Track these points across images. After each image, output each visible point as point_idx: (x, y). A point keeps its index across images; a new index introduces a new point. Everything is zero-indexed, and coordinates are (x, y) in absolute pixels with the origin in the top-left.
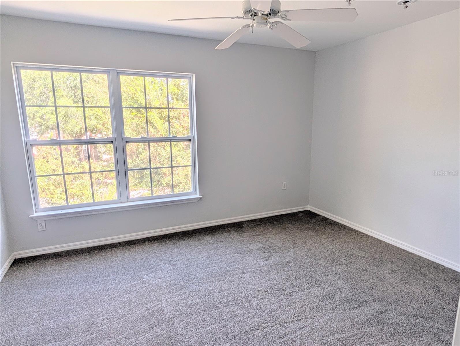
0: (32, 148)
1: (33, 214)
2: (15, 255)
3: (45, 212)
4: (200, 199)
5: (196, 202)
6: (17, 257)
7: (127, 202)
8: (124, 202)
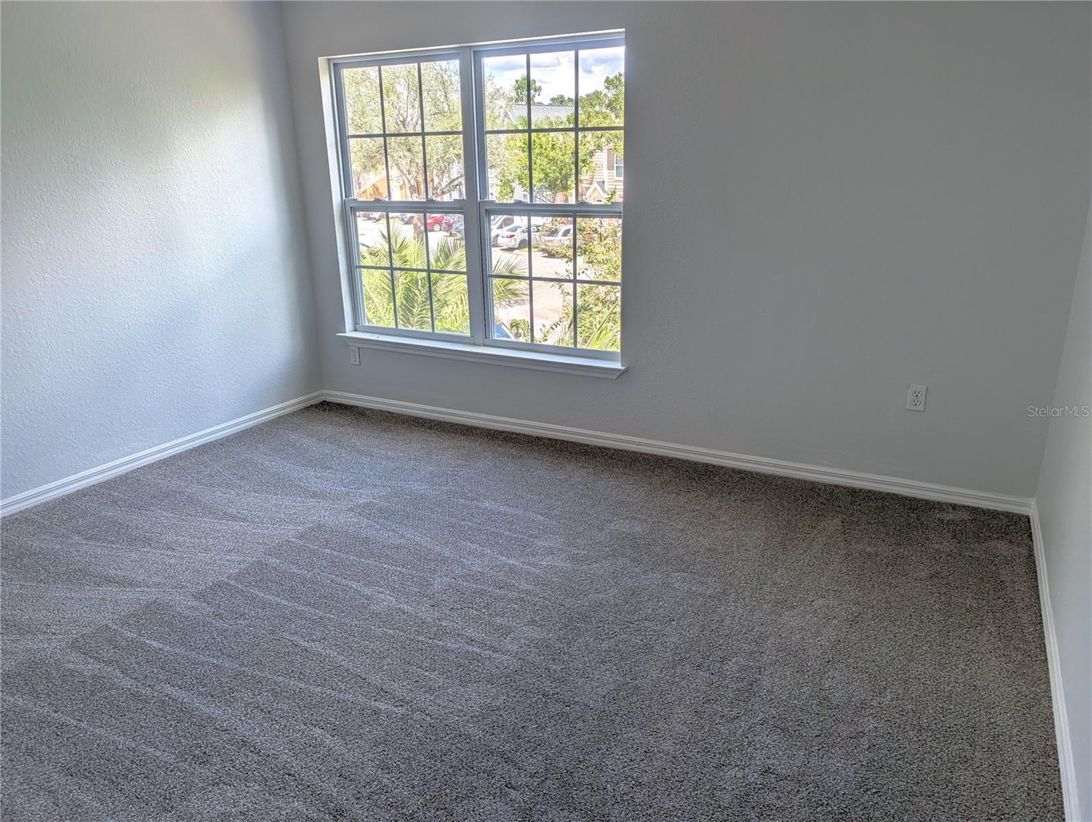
0: (355, 217)
1: (345, 333)
2: (323, 395)
3: (365, 334)
4: (623, 373)
5: (612, 380)
6: (328, 399)
7: (484, 345)
8: (479, 345)
